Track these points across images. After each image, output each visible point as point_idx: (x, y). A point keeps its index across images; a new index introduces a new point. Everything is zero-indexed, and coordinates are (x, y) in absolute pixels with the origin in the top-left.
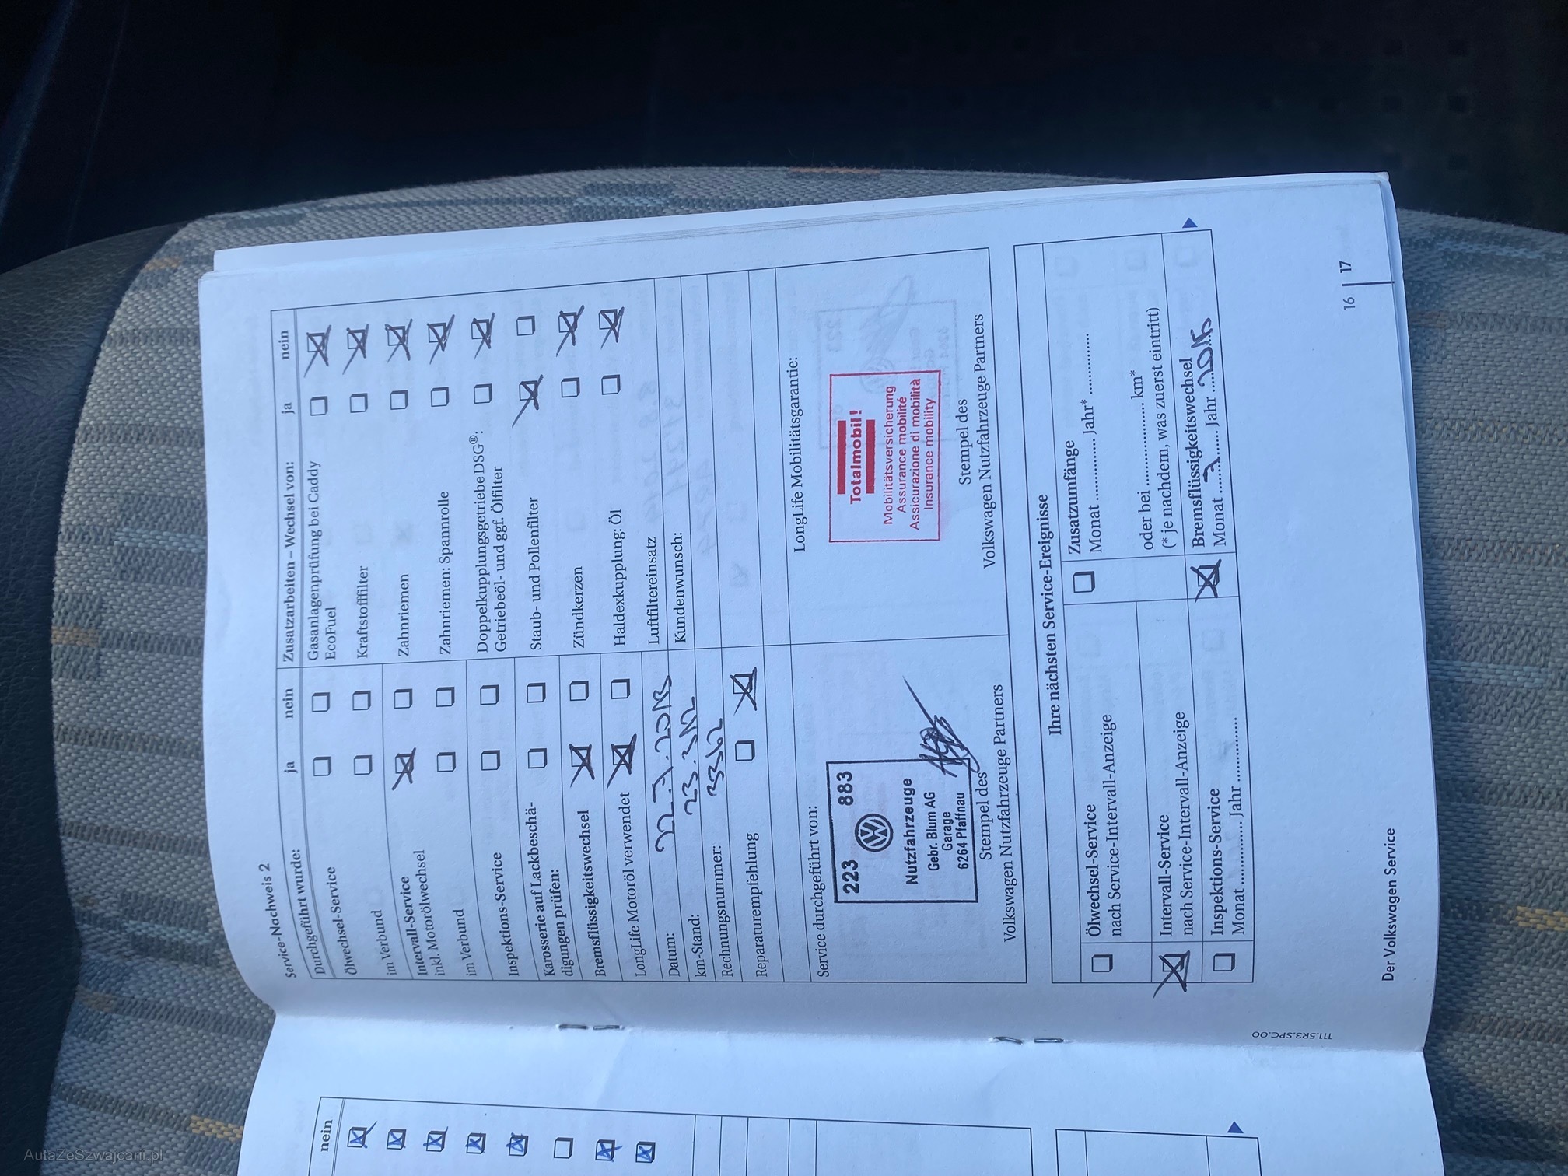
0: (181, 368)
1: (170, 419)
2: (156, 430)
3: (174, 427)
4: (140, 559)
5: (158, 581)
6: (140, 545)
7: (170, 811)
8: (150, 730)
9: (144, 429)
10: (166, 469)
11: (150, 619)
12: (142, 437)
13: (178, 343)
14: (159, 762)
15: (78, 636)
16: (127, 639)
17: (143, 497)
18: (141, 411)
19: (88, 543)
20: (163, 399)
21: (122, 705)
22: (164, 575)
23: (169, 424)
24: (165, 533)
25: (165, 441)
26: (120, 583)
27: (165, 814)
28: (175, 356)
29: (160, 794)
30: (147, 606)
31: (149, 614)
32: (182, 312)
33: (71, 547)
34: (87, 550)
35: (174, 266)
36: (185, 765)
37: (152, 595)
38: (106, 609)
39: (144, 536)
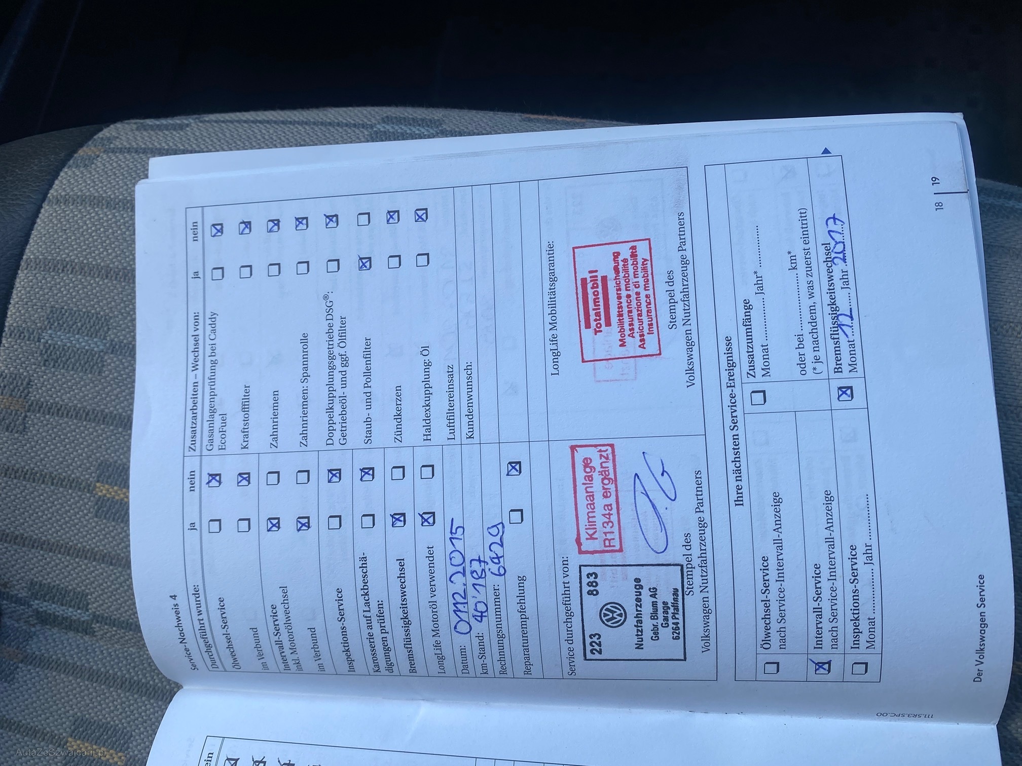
0: (96, 223)
1: (86, 258)
2: (76, 264)
3: (88, 264)
4: (58, 353)
5: (69, 369)
6: (59, 343)
7: (67, 527)
8: (57, 470)
9: (67, 264)
10: (80, 292)
11: (62, 394)
12: (65, 269)
13: (95, 206)
14: (62, 493)
15: (11, 403)
16: (46, 407)
17: (63, 310)
18: (67, 251)
19: (23, 339)
20: (82, 244)
21: (39, 453)
22: (74, 365)
23: (85, 261)
24: (77, 336)
25: (81, 273)
26: (43, 368)
27: (64, 529)
28: (93, 215)
29: (61, 515)
30: (61, 386)
31: (62, 391)
32: (100, 185)
33: (11, 342)
34: (22, 344)
35: (97, 153)
36: (80, 496)
37: (65, 378)
38: (33, 385)
39: (62, 337)
